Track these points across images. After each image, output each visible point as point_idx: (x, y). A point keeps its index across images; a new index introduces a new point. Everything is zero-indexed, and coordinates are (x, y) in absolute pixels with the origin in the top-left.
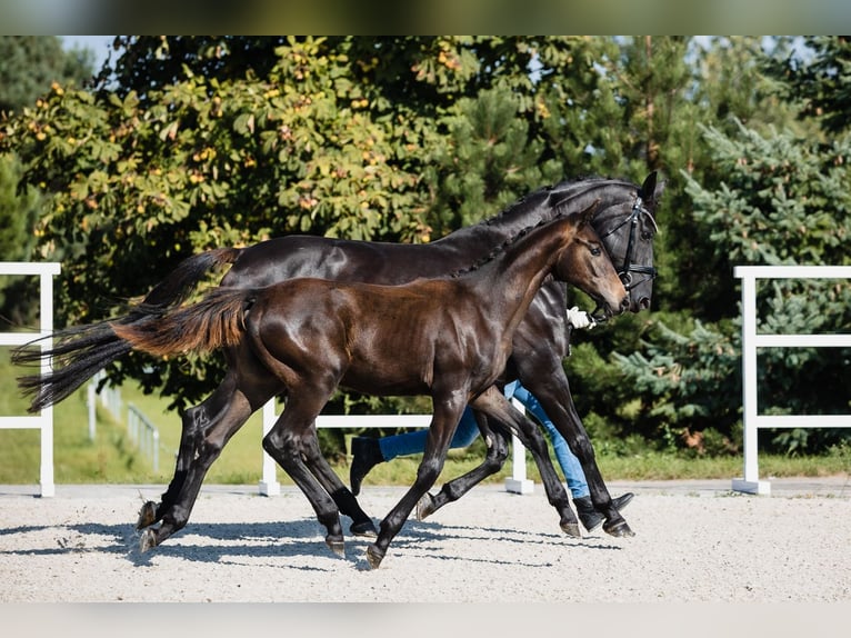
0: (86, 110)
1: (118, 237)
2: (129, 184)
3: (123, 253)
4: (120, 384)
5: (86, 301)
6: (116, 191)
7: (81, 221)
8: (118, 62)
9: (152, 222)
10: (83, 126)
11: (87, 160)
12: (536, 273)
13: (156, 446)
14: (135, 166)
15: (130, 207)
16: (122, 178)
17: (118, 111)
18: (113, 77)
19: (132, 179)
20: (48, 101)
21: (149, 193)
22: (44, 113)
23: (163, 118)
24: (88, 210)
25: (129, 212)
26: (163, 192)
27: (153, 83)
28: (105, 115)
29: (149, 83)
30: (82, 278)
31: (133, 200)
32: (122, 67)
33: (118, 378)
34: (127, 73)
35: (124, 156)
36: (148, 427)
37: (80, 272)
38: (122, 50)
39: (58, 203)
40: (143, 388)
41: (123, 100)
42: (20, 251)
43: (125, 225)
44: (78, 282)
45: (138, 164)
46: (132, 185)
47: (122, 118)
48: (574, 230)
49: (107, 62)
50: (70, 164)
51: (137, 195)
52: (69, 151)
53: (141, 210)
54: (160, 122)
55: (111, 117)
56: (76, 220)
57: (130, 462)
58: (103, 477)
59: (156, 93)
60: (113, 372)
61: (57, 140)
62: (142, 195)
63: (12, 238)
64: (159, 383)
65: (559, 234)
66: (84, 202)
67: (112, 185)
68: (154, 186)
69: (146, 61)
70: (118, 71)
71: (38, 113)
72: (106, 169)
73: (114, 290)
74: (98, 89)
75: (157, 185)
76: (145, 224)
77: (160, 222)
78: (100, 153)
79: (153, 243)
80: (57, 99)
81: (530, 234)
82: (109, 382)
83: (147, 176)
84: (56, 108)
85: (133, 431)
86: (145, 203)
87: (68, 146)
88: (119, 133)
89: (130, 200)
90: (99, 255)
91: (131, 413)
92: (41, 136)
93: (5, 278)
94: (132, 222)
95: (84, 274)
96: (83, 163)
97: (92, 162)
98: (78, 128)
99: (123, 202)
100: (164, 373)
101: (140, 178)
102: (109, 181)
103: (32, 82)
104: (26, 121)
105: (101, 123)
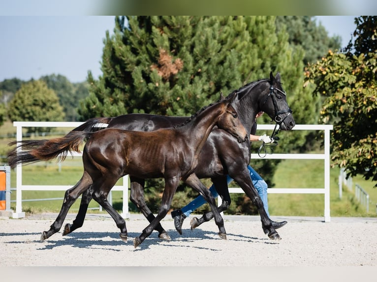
0: (342, 61)
1: (355, 114)
2: (360, 92)
3: (357, 121)
4: (355, 175)
5: (341, 141)
6: (354, 95)
7: (340, 108)
8: (356, 41)
9: (370, 108)
10: (341, 68)
11: (343, 83)
12: (209, 126)
13: (368, 202)
14: (362, 85)
15: (360, 102)
16: (357, 90)
17: (356, 62)
18: (353, 47)
19: (361, 90)
20: (326, 58)
21: (368, 96)
22: (325, 63)
23: (374, 64)
24: (343, 103)
25: (360, 104)
26: (374, 95)
27: (370, 50)
28: (350, 63)
29: (368, 49)
30: (339, 131)
31: (362, 99)
32: (357, 43)
33: (355, 173)
34: (359, 46)
35: (358, 80)
36: (364, 193)
37: (339, 129)
38: (357, 36)
39: (331, 100)
40: (365, 177)
41: (358, 57)
42: (313, 120)
43: (358, 109)
44: (338, 133)
45: (363, 84)
46: (361, 93)
47: (357, 64)
48: (226, 107)
49: (351, 41)
50: (336, 84)
51: (363, 97)
52: (336, 79)
53: (365, 103)
54: (373, 66)
55: (353, 64)
56: (337, 107)
57: (357, 208)
58: (349, 214)
59: (372, 54)
60: (353, 170)
61: (330, 74)
62: (365, 97)
63: (309, 115)
64: (372, 175)
65: (219, 109)
66: (341, 100)
67: (353, 93)
68: (370, 93)
69: (367, 40)
70: (355, 45)
71: (322, 63)
72: (350, 86)
73: (353, 136)
74: (347, 53)
75: (371, 92)
76: (367, 109)
77: (373, 108)
78: (348, 80)
79: (370, 117)
80: (330, 57)
81: (206, 109)
82: (351, 174)
83: (367, 89)
84: (330, 61)
85: (358, 195)
86: (367, 100)
87: (335, 77)
88: (356, 71)
89: (360, 99)
90: (347, 122)
91: (357, 188)
92: (324, 73)
93: (306, 131)
94: (361, 108)
95: (341, 129)
96: (341, 84)
97: (344, 83)
98: (339, 69)
99: (357, 100)
100: (374, 171)
101: (364, 90)
102: (351, 91)
103: (315, 50)
104: (318, 66)
105: (349, 67)
